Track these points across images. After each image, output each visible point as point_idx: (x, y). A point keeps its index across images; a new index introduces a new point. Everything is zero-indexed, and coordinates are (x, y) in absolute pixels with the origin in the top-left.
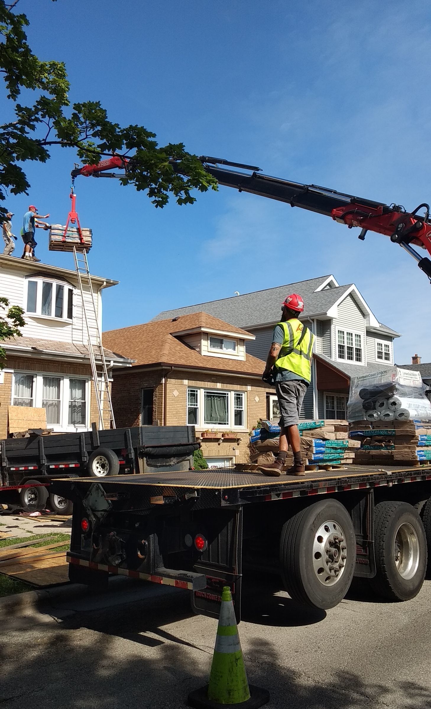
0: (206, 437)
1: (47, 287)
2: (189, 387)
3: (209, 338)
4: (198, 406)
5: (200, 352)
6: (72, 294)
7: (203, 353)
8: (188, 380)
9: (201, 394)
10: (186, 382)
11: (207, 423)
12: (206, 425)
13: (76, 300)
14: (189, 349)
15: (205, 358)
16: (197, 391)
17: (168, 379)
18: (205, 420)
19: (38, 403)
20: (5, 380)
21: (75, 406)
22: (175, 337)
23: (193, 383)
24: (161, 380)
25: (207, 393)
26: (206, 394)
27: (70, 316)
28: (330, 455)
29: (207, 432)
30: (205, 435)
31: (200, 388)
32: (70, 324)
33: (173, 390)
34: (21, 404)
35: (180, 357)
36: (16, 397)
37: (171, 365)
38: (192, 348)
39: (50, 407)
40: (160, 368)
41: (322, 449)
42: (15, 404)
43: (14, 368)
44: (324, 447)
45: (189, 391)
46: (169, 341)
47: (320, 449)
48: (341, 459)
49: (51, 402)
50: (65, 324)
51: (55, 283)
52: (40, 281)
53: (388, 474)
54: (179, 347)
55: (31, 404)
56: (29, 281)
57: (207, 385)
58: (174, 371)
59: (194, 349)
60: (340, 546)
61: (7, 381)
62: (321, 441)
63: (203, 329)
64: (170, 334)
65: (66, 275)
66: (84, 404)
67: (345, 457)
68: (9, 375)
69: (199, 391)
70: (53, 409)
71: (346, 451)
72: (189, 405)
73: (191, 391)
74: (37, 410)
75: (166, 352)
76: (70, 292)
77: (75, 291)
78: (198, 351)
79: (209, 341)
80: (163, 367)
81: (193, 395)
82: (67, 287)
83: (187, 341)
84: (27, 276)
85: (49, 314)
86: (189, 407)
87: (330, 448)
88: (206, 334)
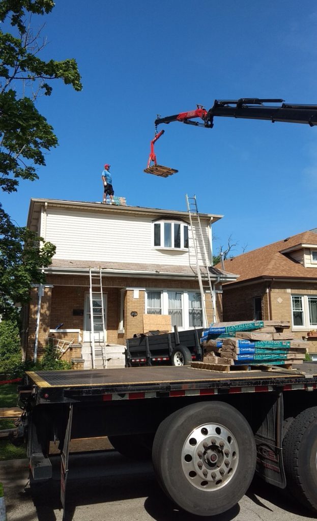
0: (311, 336)
1: (168, 228)
2: (292, 294)
3: (311, 252)
4: (303, 310)
5: (303, 265)
6: (188, 230)
7: (307, 265)
8: (291, 289)
9: (305, 301)
10: (289, 291)
11: (313, 324)
12: (312, 326)
13: (190, 234)
14: (293, 263)
15: (309, 269)
16: (301, 298)
17: (272, 290)
18: (310, 322)
19: (165, 312)
20: (140, 296)
21: (194, 313)
22: (283, 254)
23: (296, 291)
24: (266, 290)
25: (311, 298)
26: (310, 300)
27: (187, 246)
28: (264, 356)
29: (312, 332)
30: (311, 335)
31: (303, 295)
32: (187, 252)
33: (277, 298)
34: (153, 313)
35: (283, 271)
36: (149, 308)
37: (272, 277)
38: (297, 262)
39: (175, 315)
40: (262, 280)
41: (250, 349)
42: (149, 313)
43: (146, 287)
44: (253, 348)
45: (293, 298)
46: (276, 258)
47: (247, 349)
48: (284, 360)
49: (176, 311)
50: (183, 252)
51: (173, 223)
52: (162, 223)
53: (306, 377)
54: (285, 262)
55: (160, 312)
56: (155, 225)
57: (310, 292)
58: (275, 282)
59: (299, 263)
60: (223, 451)
61: (142, 297)
62: (249, 342)
63: (303, 246)
64: (279, 252)
65: (182, 216)
66: (202, 311)
67: (288, 358)
68: (143, 292)
69: (302, 298)
70: (178, 316)
71: (290, 352)
72: (294, 309)
73: (295, 298)
74: (165, 317)
75: (270, 267)
76: (186, 229)
77: (189, 228)
78: (302, 264)
79: (311, 255)
80: (265, 280)
81: (297, 302)
82: (182, 225)
83: (293, 256)
84: (153, 221)
85: (170, 246)
86: (294, 312)
87: (263, 348)
88: (308, 249)
